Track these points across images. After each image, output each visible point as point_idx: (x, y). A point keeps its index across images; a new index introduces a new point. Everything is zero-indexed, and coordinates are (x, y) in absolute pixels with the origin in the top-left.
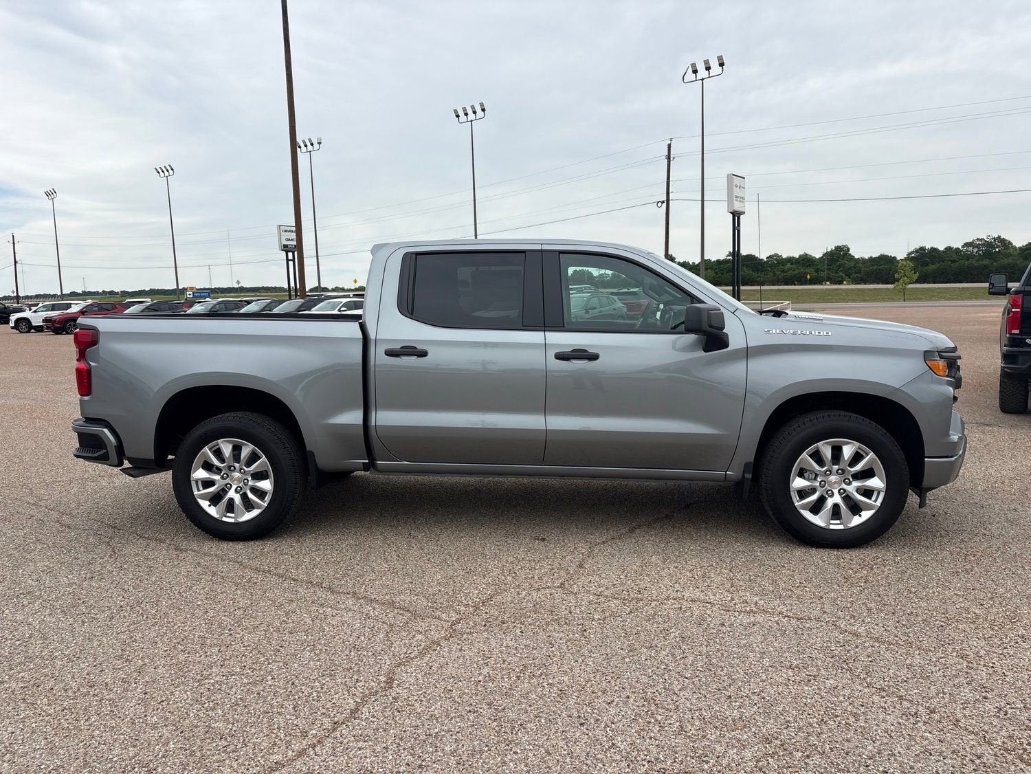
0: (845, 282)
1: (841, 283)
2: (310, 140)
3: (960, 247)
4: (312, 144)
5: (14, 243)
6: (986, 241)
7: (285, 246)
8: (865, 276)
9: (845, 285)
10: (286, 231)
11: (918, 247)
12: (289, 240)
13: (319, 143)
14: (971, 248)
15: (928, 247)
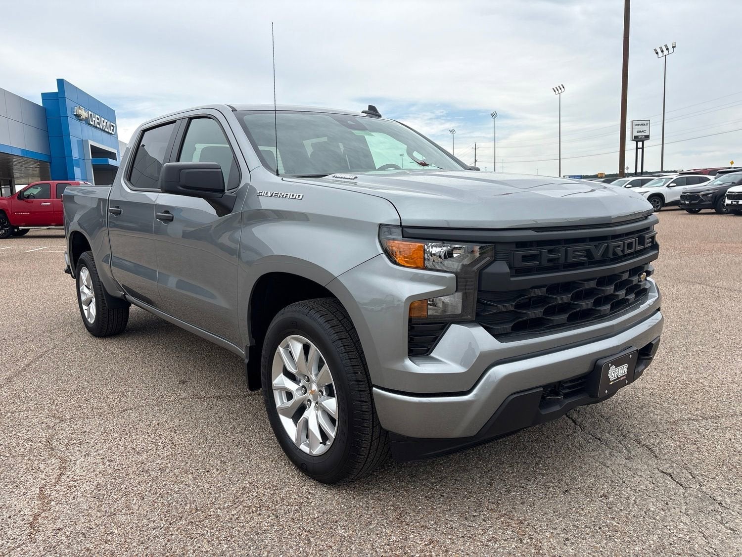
2: (666, 46)
4: (667, 49)
5: (475, 149)
7: (636, 137)
10: (638, 125)
12: (640, 132)
13: (674, 47)
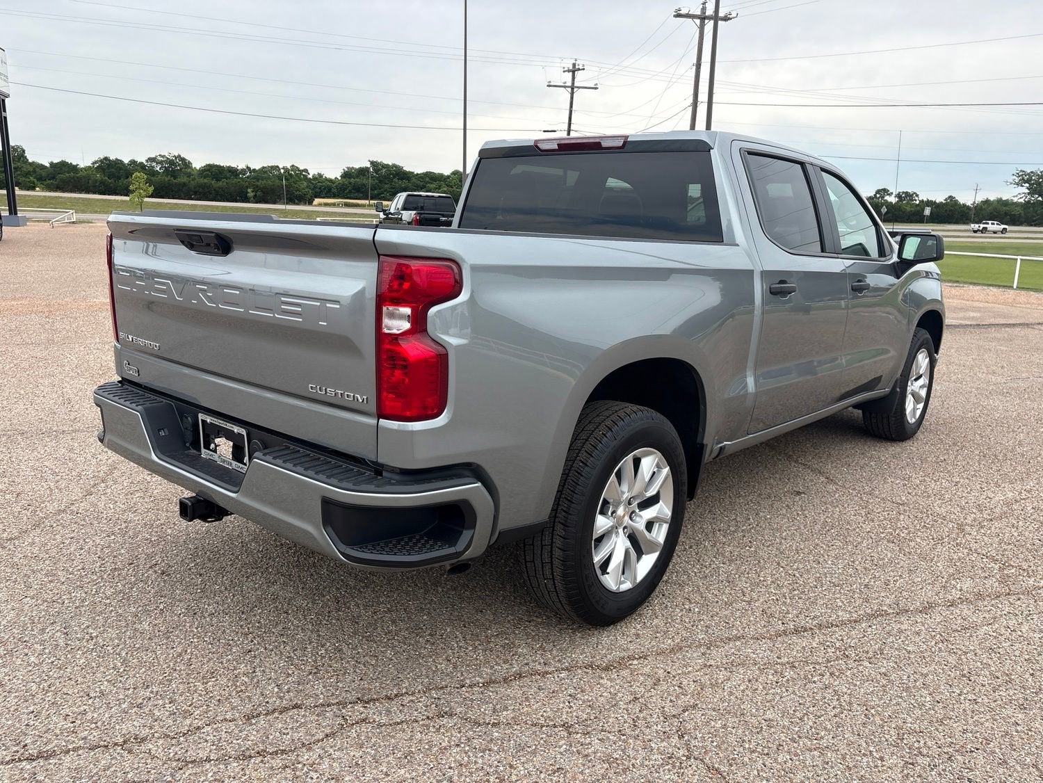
0: (37, 189)
1: (33, 188)
3: (144, 162)
6: (168, 158)
8: (61, 184)
9: (38, 191)
11: (102, 157)
14: (154, 164)
15: (112, 158)
